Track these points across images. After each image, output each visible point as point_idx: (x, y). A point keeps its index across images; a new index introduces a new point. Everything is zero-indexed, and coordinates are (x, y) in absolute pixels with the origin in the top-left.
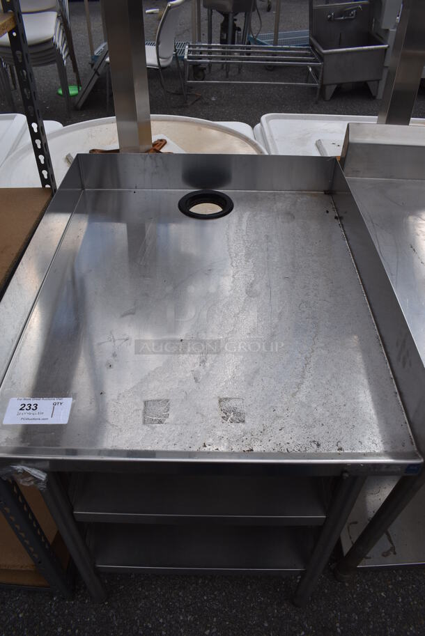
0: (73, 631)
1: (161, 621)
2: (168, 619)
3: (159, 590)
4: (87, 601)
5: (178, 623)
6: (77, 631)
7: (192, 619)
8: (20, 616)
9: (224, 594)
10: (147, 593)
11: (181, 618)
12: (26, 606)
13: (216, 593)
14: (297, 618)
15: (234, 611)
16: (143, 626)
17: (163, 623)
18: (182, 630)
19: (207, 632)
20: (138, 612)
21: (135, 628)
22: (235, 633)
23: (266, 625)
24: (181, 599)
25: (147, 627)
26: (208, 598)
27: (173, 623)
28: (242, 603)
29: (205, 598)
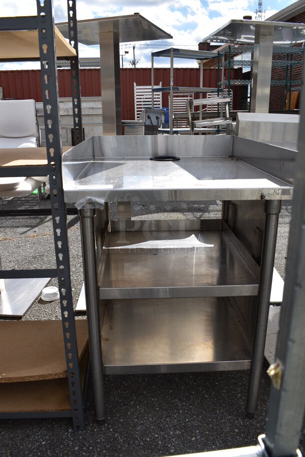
0: (88, 448)
1: (156, 436)
2: (162, 434)
3: (151, 419)
4: (96, 430)
5: (170, 435)
6: (91, 448)
7: (180, 433)
8: (43, 443)
9: (200, 417)
10: (142, 422)
11: (172, 433)
12: (47, 437)
13: (194, 417)
14: (258, 425)
15: (211, 425)
16: (142, 440)
17: (158, 437)
18: (174, 440)
19: (194, 439)
20: (137, 432)
21: (137, 442)
22: (215, 437)
23: (237, 431)
24: (169, 422)
25: (146, 440)
26: (189, 420)
27: (166, 436)
28: (215, 421)
29: (187, 420)
